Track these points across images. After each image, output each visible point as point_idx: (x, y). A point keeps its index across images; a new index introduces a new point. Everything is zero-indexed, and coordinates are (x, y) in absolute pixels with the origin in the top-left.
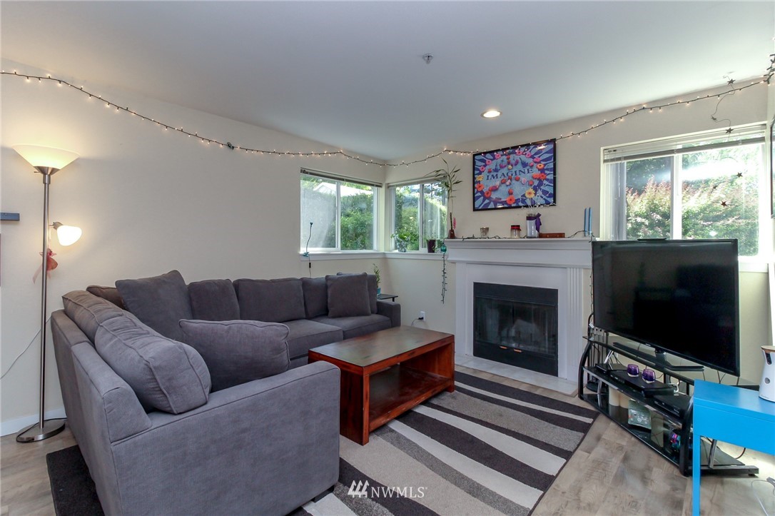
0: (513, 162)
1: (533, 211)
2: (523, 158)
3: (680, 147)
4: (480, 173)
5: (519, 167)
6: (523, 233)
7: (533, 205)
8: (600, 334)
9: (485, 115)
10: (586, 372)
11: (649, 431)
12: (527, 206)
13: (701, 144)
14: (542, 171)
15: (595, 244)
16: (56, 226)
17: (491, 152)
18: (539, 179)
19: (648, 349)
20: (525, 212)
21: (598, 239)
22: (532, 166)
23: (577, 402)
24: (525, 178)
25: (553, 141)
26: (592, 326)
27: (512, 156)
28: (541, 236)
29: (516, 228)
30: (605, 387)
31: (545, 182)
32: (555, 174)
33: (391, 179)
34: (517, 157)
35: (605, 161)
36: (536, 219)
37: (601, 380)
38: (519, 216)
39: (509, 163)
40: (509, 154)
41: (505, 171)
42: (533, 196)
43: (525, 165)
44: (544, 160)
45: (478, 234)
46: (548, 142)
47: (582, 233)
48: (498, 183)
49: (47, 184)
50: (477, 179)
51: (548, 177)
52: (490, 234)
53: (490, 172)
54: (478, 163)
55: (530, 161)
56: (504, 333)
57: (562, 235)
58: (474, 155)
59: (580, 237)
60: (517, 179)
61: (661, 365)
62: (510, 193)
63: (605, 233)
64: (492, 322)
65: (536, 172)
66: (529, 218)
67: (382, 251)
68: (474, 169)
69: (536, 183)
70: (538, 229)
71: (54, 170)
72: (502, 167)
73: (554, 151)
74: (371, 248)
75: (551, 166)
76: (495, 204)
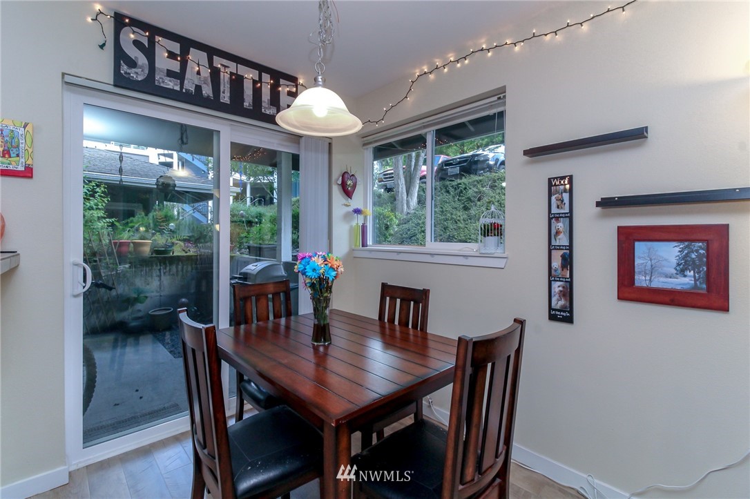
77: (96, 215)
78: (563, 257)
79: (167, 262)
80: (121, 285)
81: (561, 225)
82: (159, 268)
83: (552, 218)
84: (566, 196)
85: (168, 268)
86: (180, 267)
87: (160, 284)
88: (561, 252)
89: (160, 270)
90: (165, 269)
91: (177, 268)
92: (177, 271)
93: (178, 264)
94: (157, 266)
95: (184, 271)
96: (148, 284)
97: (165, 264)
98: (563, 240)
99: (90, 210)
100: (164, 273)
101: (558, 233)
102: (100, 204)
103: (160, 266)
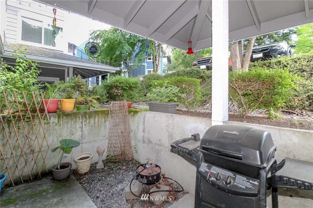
77: (32, 82)
79: (87, 116)
80: (51, 137)
82: (81, 121)
85: (88, 121)
86: (96, 120)
87: (82, 135)
89: (82, 122)
90: (86, 122)
91: (94, 120)
92: (95, 123)
93: (95, 118)
94: (79, 119)
95: (100, 122)
96: (73, 135)
97: (86, 117)
99: (27, 78)
100: (85, 125)
102: (35, 74)
103: (82, 119)
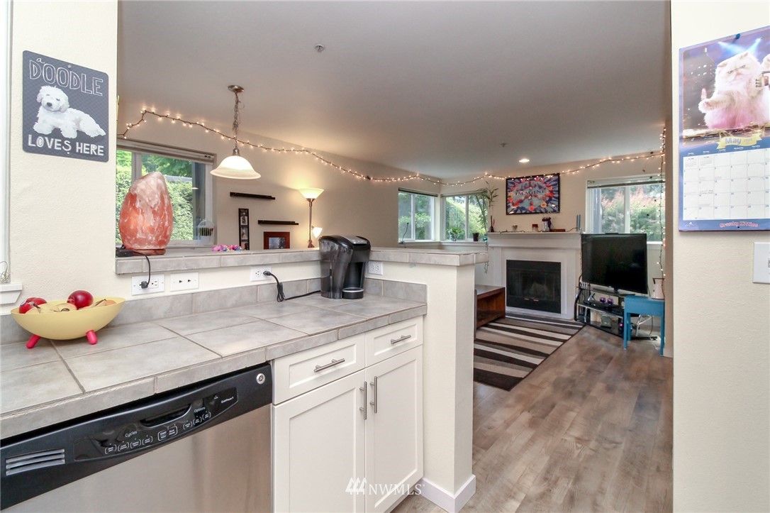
0: (533, 185)
1: (546, 216)
2: (539, 183)
3: (630, 182)
4: (512, 191)
5: (537, 188)
6: (539, 229)
7: (546, 212)
8: (585, 285)
9: (520, 161)
10: (578, 305)
11: (610, 328)
12: (542, 213)
13: (639, 181)
14: (551, 192)
15: (583, 235)
16: (313, 227)
17: (519, 179)
18: (549, 197)
19: (611, 289)
20: (541, 216)
21: (584, 233)
22: (545, 189)
23: (574, 321)
24: (540, 196)
25: (558, 174)
26: (581, 281)
27: (532, 182)
28: (551, 231)
29: (535, 226)
30: (589, 311)
31: (553, 199)
32: (559, 194)
33: (443, 192)
34: (535, 183)
35: (589, 188)
36: (548, 220)
37: (587, 307)
38: (537, 219)
39: (530, 186)
40: (530, 180)
41: (527, 191)
42: (545, 206)
43: (540, 187)
44: (552, 185)
45: (510, 229)
46: (554, 175)
47: (575, 230)
48: (523, 198)
49: (311, 205)
50: (509, 194)
51: (555, 195)
52: (518, 229)
53: (517, 191)
54: (510, 185)
55: (544, 185)
56: (526, 292)
57: (564, 230)
58: (507, 180)
59: (574, 231)
60: (536, 196)
61: (616, 294)
62: (531, 204)
63: (589, 229)
64: (518, 285)
65: (547, 192)
66: (544, 220)
67: (438, 240)
68: (507, 188)
69: (548, 199)
70: (549, 226)
71: (313, 200)
72: (526, 188)
73: (558, 180)
74: (429, 238)
75: (557, 189)
76: (521, 211)
78: (245, 245)
81: (244, 231)
83: (241, 227)
84: (246, 218)
88: (245, 243)
98: (245, 237)
101: (243, 234)
